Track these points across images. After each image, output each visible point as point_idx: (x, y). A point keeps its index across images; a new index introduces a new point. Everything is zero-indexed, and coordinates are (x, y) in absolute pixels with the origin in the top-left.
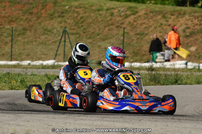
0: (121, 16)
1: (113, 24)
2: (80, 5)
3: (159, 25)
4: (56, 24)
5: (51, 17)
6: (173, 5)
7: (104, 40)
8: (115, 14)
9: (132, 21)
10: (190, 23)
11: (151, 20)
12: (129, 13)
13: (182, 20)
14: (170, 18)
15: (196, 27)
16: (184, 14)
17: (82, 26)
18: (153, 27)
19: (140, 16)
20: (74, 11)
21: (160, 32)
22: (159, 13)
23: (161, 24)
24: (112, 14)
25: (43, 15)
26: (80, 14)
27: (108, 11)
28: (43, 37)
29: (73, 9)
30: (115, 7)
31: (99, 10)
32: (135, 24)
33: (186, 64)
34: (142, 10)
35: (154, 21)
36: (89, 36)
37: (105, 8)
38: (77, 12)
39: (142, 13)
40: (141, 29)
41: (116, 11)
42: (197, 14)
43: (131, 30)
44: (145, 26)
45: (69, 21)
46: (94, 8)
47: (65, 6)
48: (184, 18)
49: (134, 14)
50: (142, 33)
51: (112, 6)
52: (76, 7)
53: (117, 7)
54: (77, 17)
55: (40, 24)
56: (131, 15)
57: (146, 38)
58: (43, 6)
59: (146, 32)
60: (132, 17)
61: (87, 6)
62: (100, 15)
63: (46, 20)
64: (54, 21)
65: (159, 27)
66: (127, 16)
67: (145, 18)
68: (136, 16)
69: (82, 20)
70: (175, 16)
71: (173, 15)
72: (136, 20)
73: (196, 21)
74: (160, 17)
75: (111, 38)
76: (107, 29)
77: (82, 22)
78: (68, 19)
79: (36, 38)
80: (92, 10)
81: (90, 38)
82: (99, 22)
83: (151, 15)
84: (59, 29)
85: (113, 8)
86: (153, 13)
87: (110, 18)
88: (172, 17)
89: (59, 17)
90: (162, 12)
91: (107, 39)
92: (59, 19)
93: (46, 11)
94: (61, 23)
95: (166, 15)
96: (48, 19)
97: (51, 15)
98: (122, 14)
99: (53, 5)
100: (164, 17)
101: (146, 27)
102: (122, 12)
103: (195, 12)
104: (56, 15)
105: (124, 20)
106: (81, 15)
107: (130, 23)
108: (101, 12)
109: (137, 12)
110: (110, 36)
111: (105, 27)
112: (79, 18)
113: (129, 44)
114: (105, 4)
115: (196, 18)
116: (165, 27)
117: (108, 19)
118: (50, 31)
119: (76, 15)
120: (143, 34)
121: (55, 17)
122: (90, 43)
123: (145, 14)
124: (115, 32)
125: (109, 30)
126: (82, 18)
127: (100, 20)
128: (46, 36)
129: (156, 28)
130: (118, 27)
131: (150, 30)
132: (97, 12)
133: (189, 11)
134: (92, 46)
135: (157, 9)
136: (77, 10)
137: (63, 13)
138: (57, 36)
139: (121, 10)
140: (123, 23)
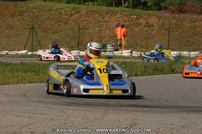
0: (67, 15)
1: (61, 21)
2: (34, 6)
3: (97, 21)
4: (17, 21)
5: (13, 16)
6: (106, 6)
7: (55, 33)
8: (63, 13)
9: (76, 19)
10: (121, 19)
11: (91, 18)
12: (73, 12)
13: (115, 18)
14: (106, 16)
15: (126, 23)
16: (117, 13)
17: (37, 23)
18: (92, 23)
19: (82, 15)
20: (30, 11)
21: (98, 27)
22: (97, 12)
23: (99, 21)
24: (60, 13)
25: (6, 15)
26: (35, 13)
27: (58, 11)
28: (6, 32)
29: (29, 9)
30: (62, 8)
31: (50, 10)
32: (78, 20)
33: (131, 52)
34: (83, 10)
35: (93, 18)
36: (42, 30)
37: (55, 9)
38: (32, 12)
39: (83, 12)
40: (83, 25)
41: (64, 11)
42: (126, 13)
43: (76, 26)
44: (86, 22)
45: (27, 19)
46: (46, 9)
47: (24, 7)
48: (116, 16)
49: (77, 13)
50: (84, 27)
51: (60, 7)
52: (32, 8)
53: (64, 8)
54: (33, 15)
55: (4, 21)
56: (75, 14)
57: (88, 31)
58: (6, 7)
59: (87, 27)
60: (76, 15)
61: (40, 7)
62: (51, 14)
63: (9, 19)
64: (15, 19)
65: (97, 23)
66: (72, 15)
67: (86, 16)
68: (79, 15)
69: (37, 18)
70: (109, 15)
71: (108, 14)
72: (79, 17)
73: (125, 18)
74: (97, 15)
75: (60, 32)
76: (57, 24)
77: (37, 20)
78: (26, 17)
79: (1, 32)
80: (45, 10)
81: (43, 32)
82: (50, 20)
83: (91, 13)
84: (19, 25)
85: (61, 9)
86: (92, 12)
87: (59, 16)
88: (107, 15)
89: (19, 15)
90: (99, 11)
91: (57, 33)
92: (19, 17)
93: (8, 11)
94: (20, 21)
95: (103, 14)
96: (10, 17)
97: (13, 15)
98: (68, 13)
99: (14, 7)
100: (101, 15)
101: (87, 24)
102: (68, 11)
103: (125, 11)
104: (17, 14)
105: (70, 18)
106: (36, 15)
107: (74, 20)
108: (51, 12)
109: (79, 12)
110: (59, 30)
111: (55, 23)
112: (34, 16)
113: (74, 36)
114: (54, 5)
115: (125, 16)
116: (102, 23)
117: (57, 17)
118: (12, 27)
119: (32, 14)
120: (84, 29)
121: (16, 16)
122: (43, 36)
123: (86, 13)
124: (63, 27)
125: (58, 26)
126: (36, 16)
127: (51, 18)
128: (9, 30)
129: (95, 23)
130: (65, 23)
131: (91, 25)
132: (49, 12)
133: (120, 10)
134: (45, 38)
135: (95, 9)
136: (33, 10)
137: (21, 13)
138: (17, 30)
139: (67, 10)
140: (69, 20)
